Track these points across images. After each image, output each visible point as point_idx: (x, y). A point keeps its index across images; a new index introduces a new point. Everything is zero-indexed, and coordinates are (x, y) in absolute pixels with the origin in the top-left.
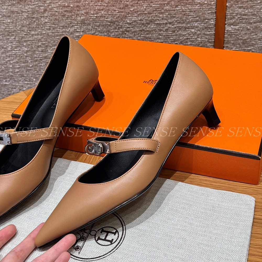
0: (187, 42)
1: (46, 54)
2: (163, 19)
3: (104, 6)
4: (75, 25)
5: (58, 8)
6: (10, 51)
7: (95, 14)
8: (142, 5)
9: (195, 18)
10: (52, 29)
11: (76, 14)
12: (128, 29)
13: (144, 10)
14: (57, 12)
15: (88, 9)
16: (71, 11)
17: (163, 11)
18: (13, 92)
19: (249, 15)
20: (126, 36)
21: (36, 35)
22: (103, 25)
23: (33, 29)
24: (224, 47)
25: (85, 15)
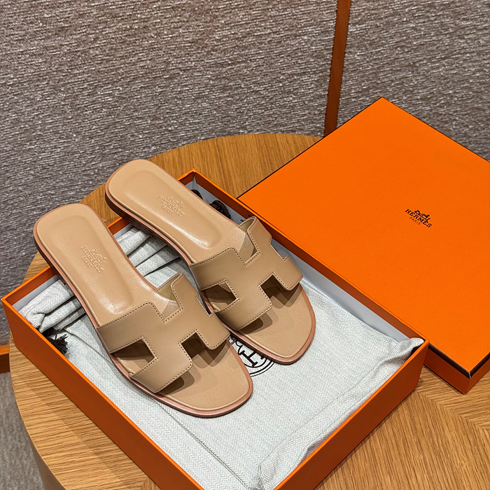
0: (296, 53)
1: (94, 98)
2: (265, 28)
3: (184, 21)
4: (140, 53)
5: (116, 33)
6: (39, 101)
7: (170, 34)
8: (237, 14)
9: (309, 21)
10: (104, 62)
12: (216, 47)
13: (240, 20)
14: (113, 38)
16: (134, 35)
17: (266, 18)
18: (40, 157)
19: (380, 9)
20: (213, 57)
21: (80, 74)
22: (180, 48)
23: (77, 67)
24: (345, 53)
25: (155, 37)
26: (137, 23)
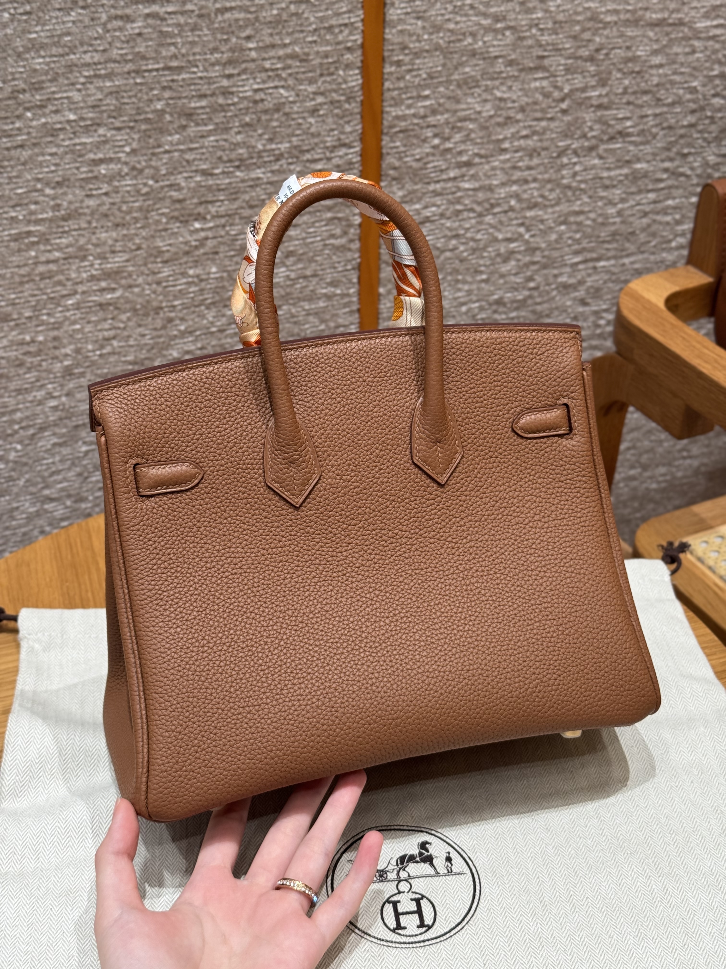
3: (119, 328)
4: (49, 383)
5: (8, 349)
7: (98, 350)
8: (204, 315)
9: (317, 327)
11: (51, 356)
13: (209, 325)
14: (3, 358)
15: (83, 341)
16: (39, 353)
25: (74, 355)
26: (41, 331)
